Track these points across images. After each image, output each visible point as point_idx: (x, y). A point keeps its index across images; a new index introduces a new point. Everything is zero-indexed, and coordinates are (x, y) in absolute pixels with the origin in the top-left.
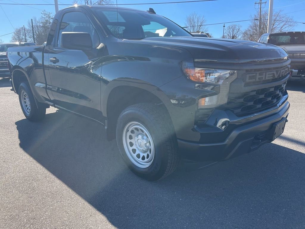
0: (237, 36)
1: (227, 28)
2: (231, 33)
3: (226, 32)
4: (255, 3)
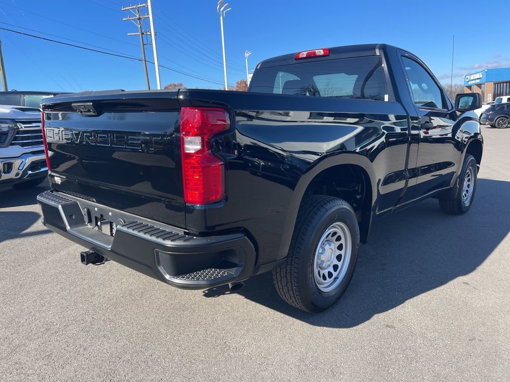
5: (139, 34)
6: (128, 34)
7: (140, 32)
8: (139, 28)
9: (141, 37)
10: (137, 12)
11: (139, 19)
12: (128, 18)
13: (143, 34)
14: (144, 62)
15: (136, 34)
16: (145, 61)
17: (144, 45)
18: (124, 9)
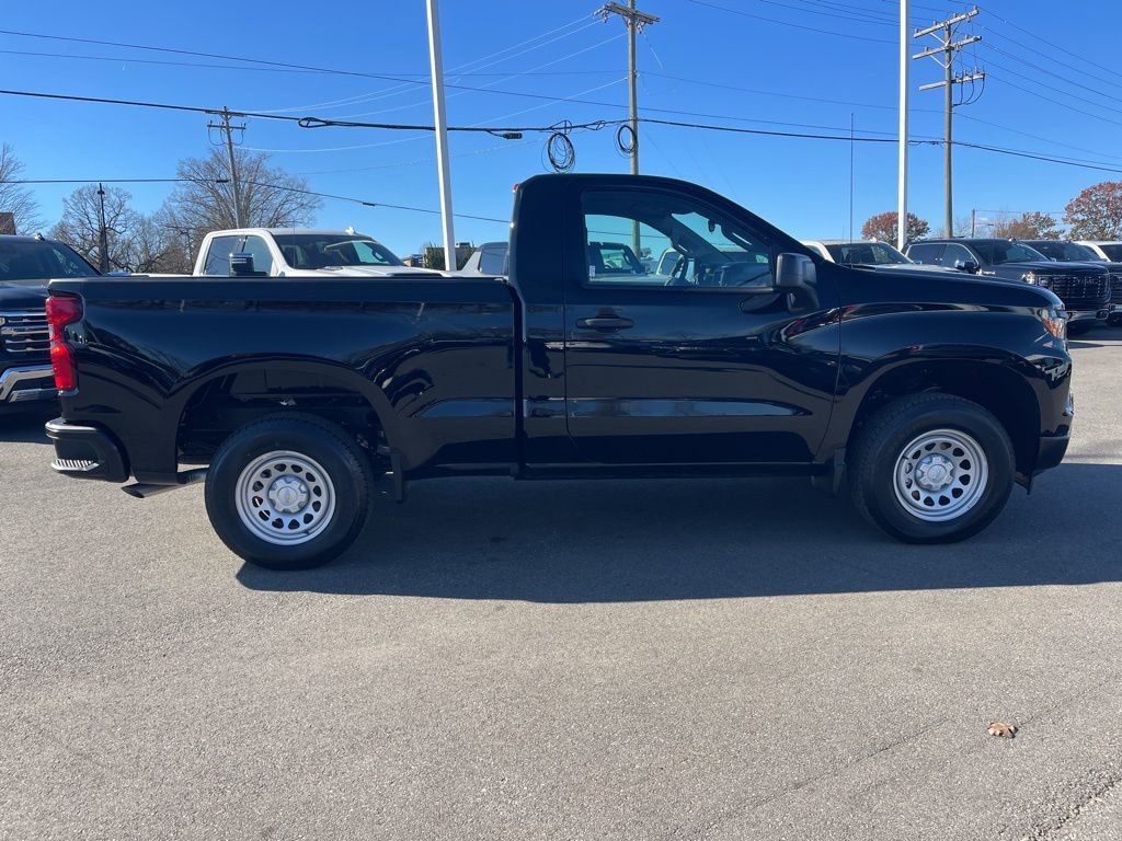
0: (118, 229)
1: (73, 196)
2: (93, 216)
3: (70, 210)
4: (210, 126)
5: (944, 83)
6: (921, 88)
7: (947, 78)
8: (947, 72)
9: (947, 90)
10: (947, 36)
11: (950, 49)
12: (926, 53)
13: (952, 82)
14: (946, 145)
15: (940, 84)
16: (950, 144)
17: (951, 107)
18: (919, 34)
